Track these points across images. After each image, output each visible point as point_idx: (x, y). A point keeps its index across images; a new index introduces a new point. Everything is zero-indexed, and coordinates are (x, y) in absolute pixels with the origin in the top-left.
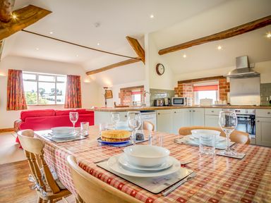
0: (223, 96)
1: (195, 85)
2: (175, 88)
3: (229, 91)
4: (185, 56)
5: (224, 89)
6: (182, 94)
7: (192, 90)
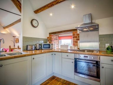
0: (75, 43)
1: (60, 36)
2: (48, 37)
3: (79, 40)
4: (51, 14)
5: (75, 39)
6: (51, 41)
7: (58, 39)
